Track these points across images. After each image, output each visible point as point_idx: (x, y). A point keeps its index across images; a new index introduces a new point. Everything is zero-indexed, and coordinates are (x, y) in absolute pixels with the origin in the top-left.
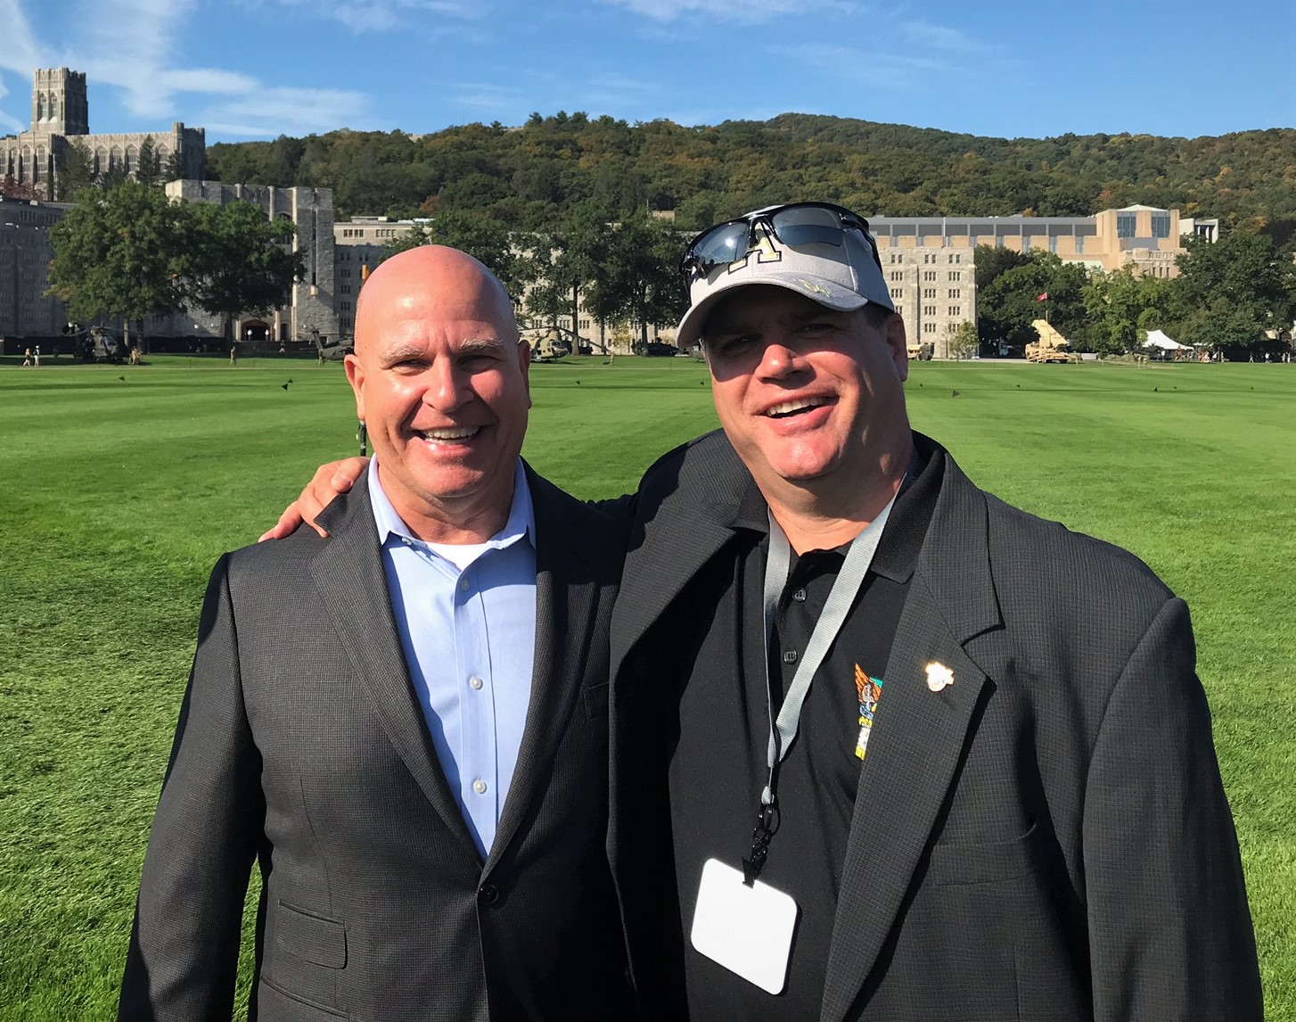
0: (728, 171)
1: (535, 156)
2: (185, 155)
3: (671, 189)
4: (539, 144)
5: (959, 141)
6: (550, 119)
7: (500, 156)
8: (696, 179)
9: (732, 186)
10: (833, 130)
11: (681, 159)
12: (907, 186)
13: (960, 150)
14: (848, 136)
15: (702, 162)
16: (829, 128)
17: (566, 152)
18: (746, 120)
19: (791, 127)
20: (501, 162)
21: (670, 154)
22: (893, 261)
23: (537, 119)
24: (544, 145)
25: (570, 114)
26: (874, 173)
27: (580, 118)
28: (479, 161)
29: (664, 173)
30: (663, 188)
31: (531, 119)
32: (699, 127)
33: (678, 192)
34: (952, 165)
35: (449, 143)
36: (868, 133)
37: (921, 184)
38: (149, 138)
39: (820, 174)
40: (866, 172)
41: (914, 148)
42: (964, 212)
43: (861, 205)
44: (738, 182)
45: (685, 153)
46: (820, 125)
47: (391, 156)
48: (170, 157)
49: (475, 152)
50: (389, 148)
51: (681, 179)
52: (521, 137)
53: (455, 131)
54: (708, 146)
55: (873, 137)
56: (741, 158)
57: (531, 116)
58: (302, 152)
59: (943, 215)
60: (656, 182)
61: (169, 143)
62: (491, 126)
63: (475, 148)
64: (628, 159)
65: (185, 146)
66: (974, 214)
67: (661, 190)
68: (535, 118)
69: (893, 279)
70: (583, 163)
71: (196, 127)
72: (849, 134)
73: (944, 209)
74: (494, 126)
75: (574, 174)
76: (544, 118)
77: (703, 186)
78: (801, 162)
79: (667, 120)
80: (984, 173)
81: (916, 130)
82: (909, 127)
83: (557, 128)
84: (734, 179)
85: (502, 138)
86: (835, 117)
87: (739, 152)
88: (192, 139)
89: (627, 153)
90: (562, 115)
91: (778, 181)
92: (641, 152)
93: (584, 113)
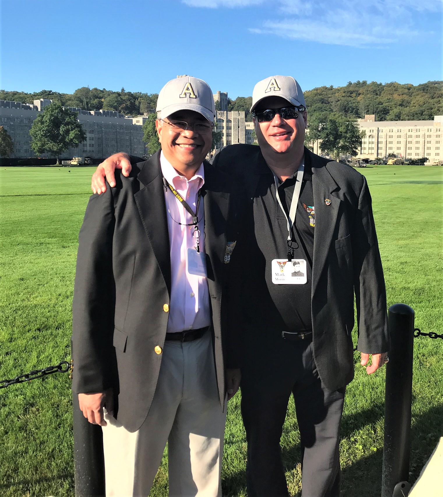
0: (411, 100)
1: (343, 96)
2: (221, 102)
3: (388, 106)
6: (355, 83)
7: (329, 97)
8: (398, 103)
9: (411, 105)
11: (396, 96)
15: (403, 97)
17: (354, 95)
20: (329, 99)
21: (392, 94)
22: (437, 131)
24: (346, 93)
25: (361, 81)
27: (364, 83)
28: (323, 99)
29: (387, 101)
30: (385, 106)
31: (348, 83)
32: (406, 84)
33: (391, 108)
35: (313, 94)
44: (414, 104)
45: (397, 94)
51: (393, 103)
52: (339, 90)
53: (316, 89)
54: (407, 91)
56: (418, 95)
60: (384, 104)
62: (330, 87)
63: (322, 95)
64: (375, 97)
65: (221, 99)
69: (436, 137)
70: (359, 98)
71: (225, 93)
75: (354, 103)
76: (353, 83)
77: (400, 105)
79: (396, 82)
83: (356, 86)
84: (412, 102)
85: (332, 91)
88: (223, 97)
89: (377, 94)
90: (359, 82)
92: (382, 94)
93: (366, 81)
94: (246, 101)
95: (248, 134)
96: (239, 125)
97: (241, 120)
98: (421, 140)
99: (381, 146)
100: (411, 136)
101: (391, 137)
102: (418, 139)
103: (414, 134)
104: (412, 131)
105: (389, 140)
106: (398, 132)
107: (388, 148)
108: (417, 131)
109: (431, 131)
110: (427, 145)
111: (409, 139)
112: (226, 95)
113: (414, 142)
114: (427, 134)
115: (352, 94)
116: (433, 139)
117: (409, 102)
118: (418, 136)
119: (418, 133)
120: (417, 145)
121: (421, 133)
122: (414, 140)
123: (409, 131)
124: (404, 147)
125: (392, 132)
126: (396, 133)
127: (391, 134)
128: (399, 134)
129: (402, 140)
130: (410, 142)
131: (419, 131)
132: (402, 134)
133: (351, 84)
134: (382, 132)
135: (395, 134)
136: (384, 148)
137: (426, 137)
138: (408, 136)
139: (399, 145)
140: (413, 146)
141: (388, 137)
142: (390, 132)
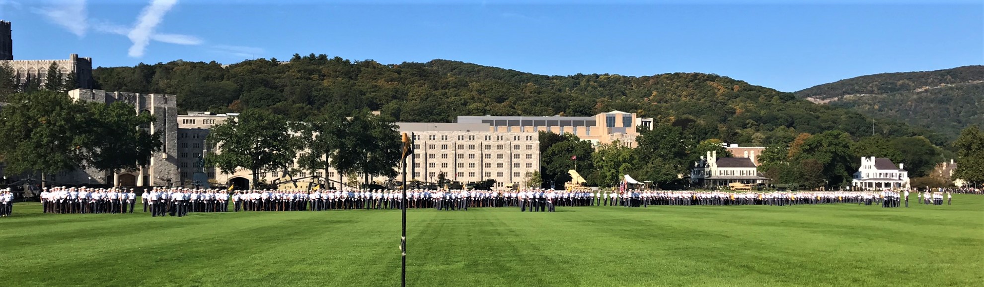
0: (407, 90)
2: (78, 73)
3: (376, 98)
4: (299, 71)
5: (525, 76)
6: (305, 58)
7: (276, 78)
8: (390, 93)
9: (410, 98)
10: (461, 69)
11: (381, 82)
12: (500, 100)
13: (526, 81)
14: (469, 73)
15: (393, 84)
16: (459, 68)
17: (315, 76)
18: (415, 62)
19: (438, 67)
20: (277, 81)
21: (375, 79)
22: (498, 139)
23: (297, 57)
25: (317, 55)
26: (484, 92)
27: (323, 58)
28: (265, 80)
29: (372, 90)
30: (372, 98)
31: (294, 57)
32: (390, 65)
33: (380, 101)
34: (523, 89)
35: (245, 70)
36: (479, 71)
37: (508, 99)
38: (54, 63)
39: (456, 92)
40: (480, 92)
41: (502, 80)
42: (529, 113)
43: (478, 109)
44: (413, 96)
45: (383, 79)
46: (454, 66)
47: (210, 76)
48: (69, 75)
49: (261, 75)
50: (208, 72)
52: (289, 67)
53: (249, 62)
54: (396, 75)
55: (482, 74)
56: (414, 82)
57: (294, 56)
58: (154, 73)
59: (519, 115)
60: (368, 95)
61: (67, 66)
64: (352, 82)
65: (78, 68)
66: (535, 115)
67: (370, 99)
68: (296, 57)
69: (498, 148)
70: (325, 83)
72: (469, 71)
73: (520, 112)
74: (273, 61)
75: (320, 89)
76: (302, 57)
77: (394, 97)
78: (446, 86)
79: (373, 60)
80: (539, 93)
81: (503, 70)
82: (500, 68)
83: (309, 62)
84: (410, 94)
85: (278, 68)
86: (462, 62)
87: (412, 79)
88: (82, 64)
89: (351, 78)
90: (313, 55)
91: (434, 96)
92: (358, 78)
93: (325, 55)
95: (183, 136)
96: (165, 119)
98: (477, 152)
99: (418, 162)
100: (461, 147)
101: (432, 147)
102: (472, 152)
103: (466, 143)
104: (463, 139)
105: (430, 152)
106: (443, 139)
107: (428, 165)
108: (470, 139)
109: (490, 139)
110: (486, 161)
111: (459, 152)
112: (89, 63)
113: (466, 155)
114: (485, 143)
115: (313, 76)
116: (494, 152)
117: (404, 93)
118: (472, 147)
119: (472, 142)
120: (471, 161)
121: (476, 143)
122: (466, 152)
123: (459, 139)
124: (453, 163)
125: (434, 139)
126: (440, 141)
127: (432, 142)
128: (444, 142)
129: (450, 152)
130: (461, 156)
131: (474, 139)
132: (450, 143)
133: (299, 58)
134: (419, 139)
135: (438, 143)
136: (422, 165)
137: (484, 148)
138: (457, 147)
139: (444, 161)
140: (466, 161)
141: (428, 147)
142: (430, 139)
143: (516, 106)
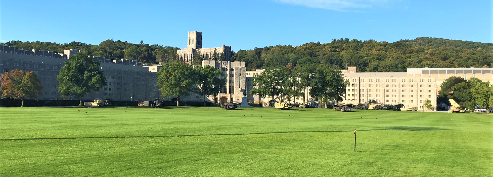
0: (387, 55)
1: (328, 51)
2: (225, 53)
3: (368, 60)
5: (476, 44)
6: (339, 40)
7: (317, 51)
8: (376, 57)
9: (387, 59)
11: (373, 51)
12: (444, 59)
14: (439, 44)
15: (380, 52)
16: (433, 41)
17: (338, 50)
18: (407, 40)
19: (421, 41)
20: (317, 53)
21: (370, 50)
22: (410, 81)
24: (331, 48)
25: (344, 39)
26: (434, 54)
27: (347, 40)
28: (312, 53)
29: (366, 55)
30: (365, 60)
32: (382, 42)
33: (370, 61)
36: (445, 43)
37: (450, 58)
44: (389, 58)
45: (375, 49)
46: (430, 40)
49: (310, 50)
50: (286, 50)
51: (371, 57)
52: (325, 46)
53: (306, 45)
54: (383, 47)
55: (448, 44)
56: (392, 51)
57: (333, 40)
58: (260, 52)
60: (364, 58)
61: (221, 50)
62: (317, 43)
63: (311, 49)
64: (356, 52)
65: (225, 51)
67: (364, 60)
69: (410, 87)
70: (342, 53)
71: (229, 46)
75: (338, 56)
77: (377, 59)
79: (373, 40)
81: (461, 41)
83: (340, 43)
85: (319, 46)
87: (392, 49)
88: (227, 49)
89: (357, 50)
90: (342, 39)
92: (362, 49)
93: (348, 38)
94: (246, 53)
95: (248, 81)
96: (240, 73)
97: (242, 69)
98: (397, 88)
99: (363, 94)
100: (388, 86)
101: (371, 86)
102: (394, 88)
103: (390, 83)
104: (389, 81)
105: (369, 88)
106: (377, 81)
107: (368, 96)
108: (393, 81)
109: (405, 81)
110: (402, 93)
111: (386, 88)
112: (230, 48)
113: (391, 90)
114: (402, 83)
115: (337, 50)
116: (407, 88)
117: (385, 57)
118: (394, 86)
119: (394, 83)
120: (394, 93)
121: (397, 83)
122: (391, 88)
123: (386, 81)
124: (383, 94)
125: (372, 81)
126: (375, 82)
127: (371, 83)
128: (378, 83)
129: (381, 88)
130: (388, 91)
131: (395, 81)
132: (381, 83)
133: (336, 41)
134: (363, 81)
135: (374, 83)
136: (365, 95)
137: (401, 86)
138: (385, 86)
139: (378, 93)
140: (390, 93)
141: (368, 86)
142: (370, 81)
143: (454, 62)
